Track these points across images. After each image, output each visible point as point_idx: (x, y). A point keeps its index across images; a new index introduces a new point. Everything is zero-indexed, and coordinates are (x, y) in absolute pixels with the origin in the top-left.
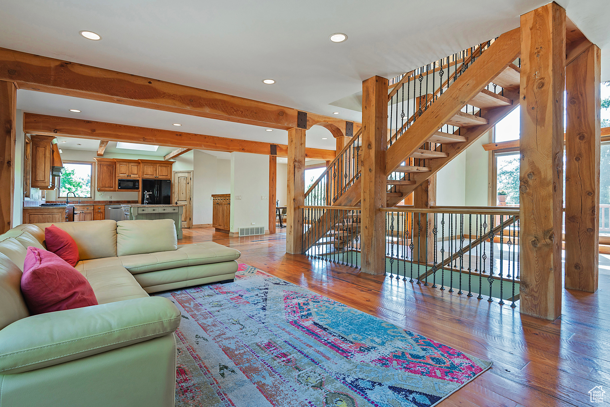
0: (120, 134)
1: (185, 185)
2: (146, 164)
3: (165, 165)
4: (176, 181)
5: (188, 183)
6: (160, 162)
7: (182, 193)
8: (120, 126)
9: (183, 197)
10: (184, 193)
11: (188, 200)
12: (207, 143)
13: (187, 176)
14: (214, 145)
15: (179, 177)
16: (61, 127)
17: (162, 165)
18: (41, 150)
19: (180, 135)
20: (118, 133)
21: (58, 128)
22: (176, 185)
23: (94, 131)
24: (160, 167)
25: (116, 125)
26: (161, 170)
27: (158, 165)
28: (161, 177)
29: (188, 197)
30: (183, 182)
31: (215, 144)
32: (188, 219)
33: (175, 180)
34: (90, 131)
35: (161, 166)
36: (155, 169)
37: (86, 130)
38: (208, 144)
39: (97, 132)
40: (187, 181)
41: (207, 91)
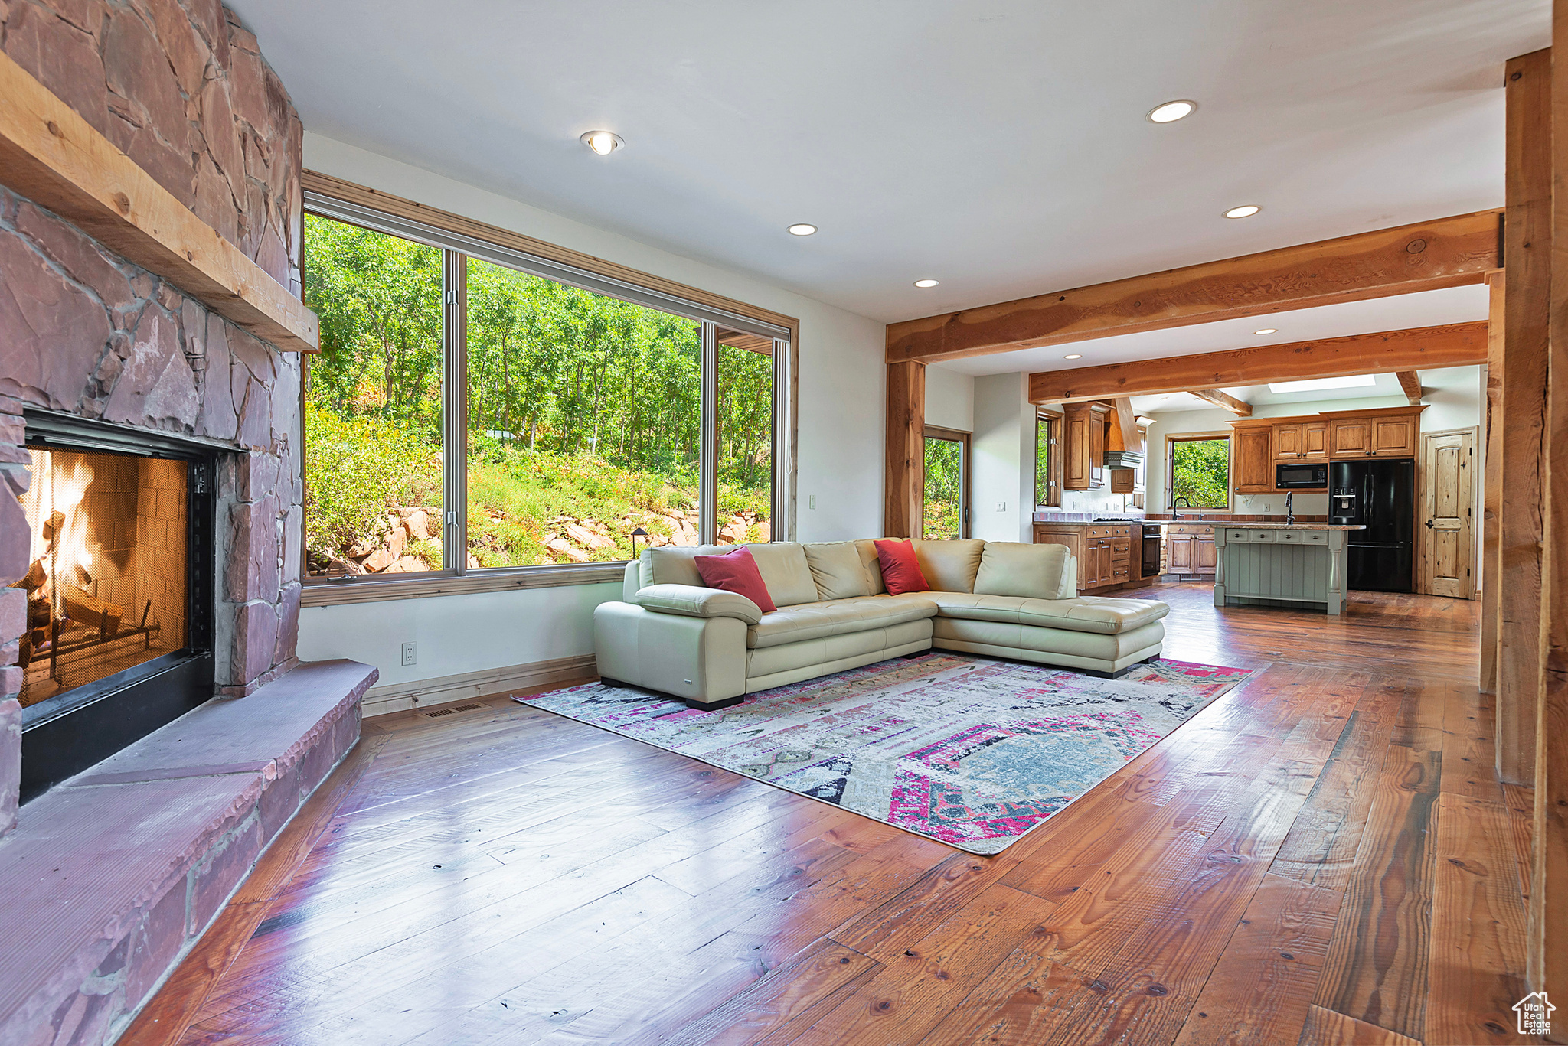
0: (1168, 377)
1: (1455, 471)
2: (1339, 423)
3: (1399, 419)
4: (1431, 461)
5: (1464, 466)
6: (1381, 413)
7: (1445, 493)
8: (1169, 360)
9: (1448, 506)
10: (1453, 494)
11: (1463, 516)
12: (1390, 354)
13: (1460, 445)
14: (1419, 353)
15: (1437, 450)
16: (1075, 387)
17: (1389, 419)
18: (1077, 425)
19: (1307, 349)
20: (1163, 377)
21: (1070, 388)
22: (1430, 472)
23: (1122, 381)
24: (1380, 426)
25: (1161, 360)
26: (1384, 434)
27: (1375, 423)
28: (1383, 453)
29: (1463, 507)
30: (1449, 462)
31: (1422, 350)
32: (1463, 573)
33: (1427, 459)
34: (1117, 384)
35: (1384, 424)
36: (1365, 433)
37: (1111, 383)
38: (1394, 354)
39: (1128, 382)
40: (1461, 458)
41: (1171, 271)
